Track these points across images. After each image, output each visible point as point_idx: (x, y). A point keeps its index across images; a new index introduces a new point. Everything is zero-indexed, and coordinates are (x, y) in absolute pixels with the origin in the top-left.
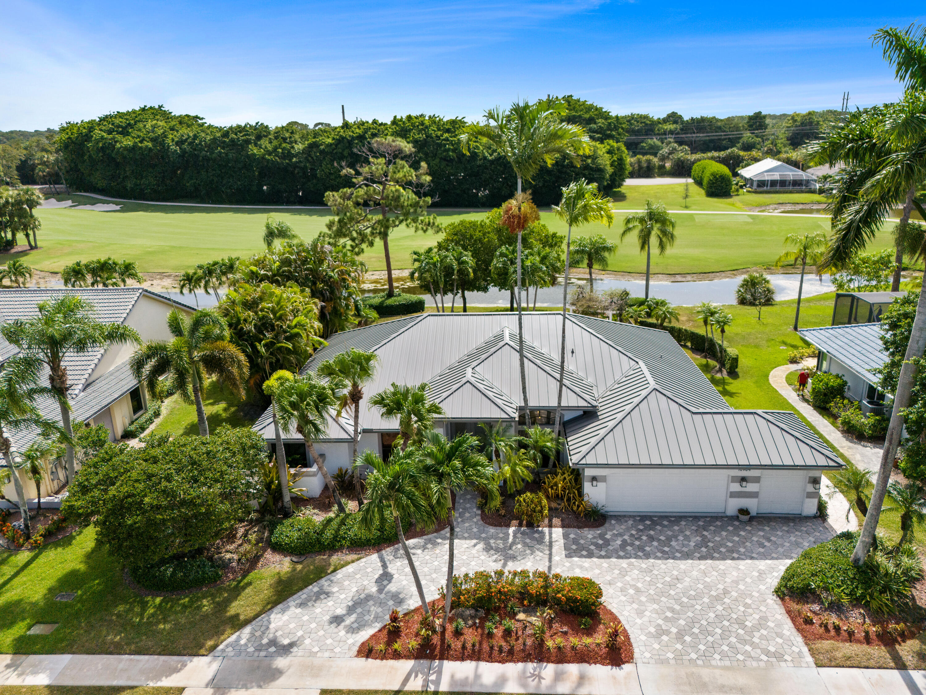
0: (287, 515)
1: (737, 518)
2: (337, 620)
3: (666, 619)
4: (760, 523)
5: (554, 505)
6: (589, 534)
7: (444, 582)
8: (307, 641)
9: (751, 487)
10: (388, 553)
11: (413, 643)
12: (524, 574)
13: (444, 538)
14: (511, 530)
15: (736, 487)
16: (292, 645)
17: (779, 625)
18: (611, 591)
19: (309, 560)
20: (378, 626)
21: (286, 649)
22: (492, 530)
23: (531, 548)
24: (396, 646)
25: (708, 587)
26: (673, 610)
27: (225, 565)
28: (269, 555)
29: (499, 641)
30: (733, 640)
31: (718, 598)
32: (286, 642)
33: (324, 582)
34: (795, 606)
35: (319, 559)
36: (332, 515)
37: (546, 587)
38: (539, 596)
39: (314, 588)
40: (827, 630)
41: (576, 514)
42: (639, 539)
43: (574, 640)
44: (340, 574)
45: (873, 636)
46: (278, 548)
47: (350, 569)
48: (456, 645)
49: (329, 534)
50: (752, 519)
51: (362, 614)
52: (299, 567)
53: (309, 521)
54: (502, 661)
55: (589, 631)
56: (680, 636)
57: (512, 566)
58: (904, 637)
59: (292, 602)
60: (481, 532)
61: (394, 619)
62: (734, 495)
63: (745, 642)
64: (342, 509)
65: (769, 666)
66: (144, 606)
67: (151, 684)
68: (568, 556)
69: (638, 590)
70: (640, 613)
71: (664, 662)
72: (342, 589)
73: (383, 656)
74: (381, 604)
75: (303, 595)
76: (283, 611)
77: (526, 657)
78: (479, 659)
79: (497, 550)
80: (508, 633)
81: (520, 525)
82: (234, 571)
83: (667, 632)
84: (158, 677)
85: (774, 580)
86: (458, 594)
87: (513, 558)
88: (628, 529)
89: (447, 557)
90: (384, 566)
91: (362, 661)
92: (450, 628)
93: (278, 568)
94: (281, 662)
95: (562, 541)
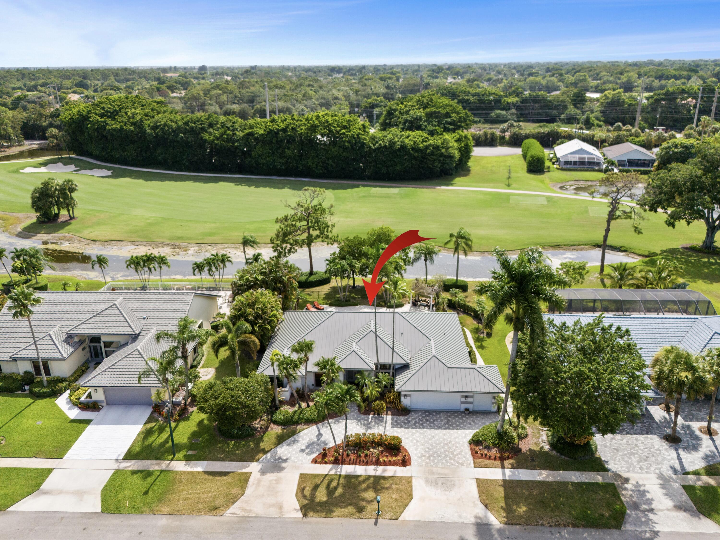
0: (277, 409)
1: (463, 412)
2: (303, 451)
3: (426, 451)
4: (473, 414)
5: (389, 406)
6: (402, 418)
7: (343, 437)
8: (293, 458)
9: (470, 400)
10: (320, 425)
11: (332, 459)
12: (373, 434)
13: (343, 419)
14: (371, 416)
15: (463, 400)
16: (287, 459)
17: (466, 453)
18: (407, 441)
19: (288, 428)
20: (318, 453)
21: (285, 461)
22: (363, 416)
23: (378, 424)
24: (326, 460)
25: (444, 440)
26: (428, 448)
27: (256, 429)
28: (272, 425)
29: (363, 458)
30: (448, 458)
31: (447, 444)
32: (285, 458)
33: (295, 436)
34: (473, 447)
35: (293, 427)
36: (296, 409)
37: (381, 439)
38: (378, 442)
39: (292, 439)
40: (482, 455)
41: (398, 410)
42: (422, 421)
43: (390, 458)
44: (302, 433)
45: (497, 458)
46: (276, 423)
47: (305, 431)
48: (348, 459)
49: (296, 417)
50: (470, 412)
51: (312, 449)
52: (285, 431)
53: (287, 411)
54: (364, 465)
55: (396, 455)
56: (429, 458)
57: (369, 431)
58: (508, 458)
59: (284, 444)
60: (358, 417)
61: (324, 450)
62: (463, 403)
63: (451, 459)
64: (300, 406)
65: (458, 466)
66: (228, 445)
67: (240, 471)
68: (392, 427)
69: (417, 441)
70: (416, 449)
71: (422, 466)
72: (303, 439)
73: (321, 463)
74: (318, 445)
75: (288, 441)
76: (282, 447)
77: (372, 464)
78: (356, 464)
79: (364, 425)
80: (366, 455)
81: (374, 414)
82: (259, 432)
83: (425, 456)
84: (241, 469)
85: (469, 438)
86: (348, 441)
87: (370, 428)
88: (419, 416)
89: (344, 427)
90: (319, 431)
91: (313, 465)
92: (345, 454)
93: (277, 431)
94: (284, 465)
95: (391, 421)
